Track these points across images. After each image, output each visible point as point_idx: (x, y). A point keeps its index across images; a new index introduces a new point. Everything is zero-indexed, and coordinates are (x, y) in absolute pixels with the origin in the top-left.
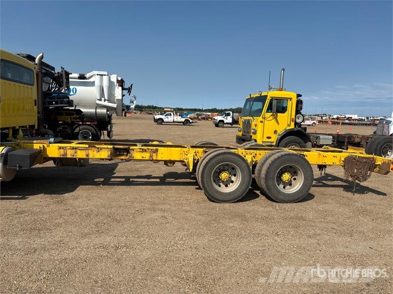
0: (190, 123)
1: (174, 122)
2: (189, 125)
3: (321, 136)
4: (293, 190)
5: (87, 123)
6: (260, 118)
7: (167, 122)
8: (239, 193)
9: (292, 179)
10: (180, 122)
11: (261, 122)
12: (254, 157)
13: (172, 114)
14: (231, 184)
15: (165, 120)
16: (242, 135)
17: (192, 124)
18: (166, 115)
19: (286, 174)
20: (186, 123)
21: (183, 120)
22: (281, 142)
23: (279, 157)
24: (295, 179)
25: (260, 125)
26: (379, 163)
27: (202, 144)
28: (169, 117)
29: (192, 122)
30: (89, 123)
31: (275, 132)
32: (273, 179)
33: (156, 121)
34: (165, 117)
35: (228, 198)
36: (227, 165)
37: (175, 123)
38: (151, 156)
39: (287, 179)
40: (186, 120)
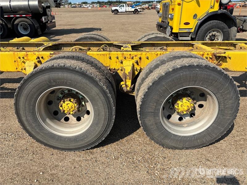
0: (139, 12)
1: (126, 12)
2: (137, 14)
5: (23, 16)
6: (178, 1)
7: (121, 12)
9: (196, 106)
10: (131, 12)
11: (179, 4)
12: (137, 63)
13: (125, 5)
15: (119, 11)
16: (162, 21)
17: (140, 13)
18: (120, 7)
19: (185, 100)
20: (136, 12)
21: (133, 10)
22: (203, 27)
24: (201, 106)
25: (177, 9)
28: (122, 8)
29: (140, 11)
30: (25, 16)
31: (195, 16)
33: (113, 11)
34: (119, 8)
37: (128, 13)
39: (186, 108)
40: (135, 10)
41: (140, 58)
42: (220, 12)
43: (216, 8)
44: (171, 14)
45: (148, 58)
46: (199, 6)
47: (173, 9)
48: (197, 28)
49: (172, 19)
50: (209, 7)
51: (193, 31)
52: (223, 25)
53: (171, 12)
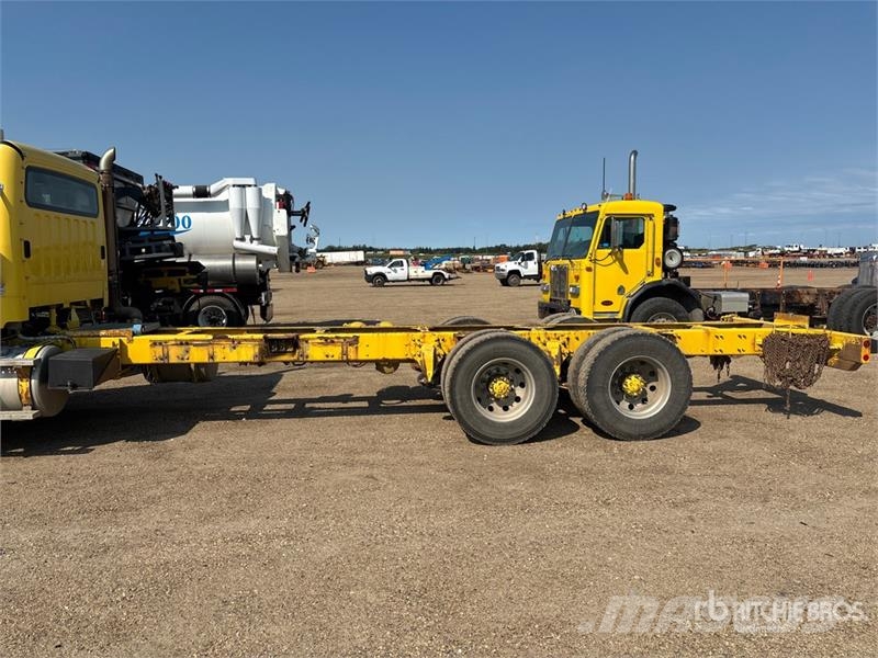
0: (446, 280)
1: (409, 280)
2: (443, 285)
3: (724, 295)
4: (650, 412)
5: (216, 291)
6: (586, 262)
7: (393, 281)
8: (531, 423)
9: (648, 389)
10: (423, 280)
11: (589, 269)
12: (564, 344)
13: (404, 261)
14: (515, 404)
15: (389, 277)
16: (551, 300)
17: (451, 282)
18: (392, 265)
19: (633, 377)
20: (437, 280)
21: (429, 274)
22: (638, 309)
23: (614, 343)
24: (653, 388)
25: (586, 277)
26: (837, 345)
27: (456, 323)
28: (398, 269)
29: (450, 279)
30: (220, 290)
31: (621, 290)
32: (604, 390)
33: (370, 279)
34: (389, 270)
35: (508, 434)
36: (505, 364)
37: (413, 283)
38: (345, 353)
39: (636, 388)
40: (435, 274)
41: (568, 339)
42: (665, 282)
43: (658, 275)
44: (574, 287)
45: (577, 339)
46: (626, 271)
47: (577, 278)
48: (627, 311)
49: (576, 294)
50: (644, 274)
51: (620, 316)
52: (675, 305)
53: (571, 281)
